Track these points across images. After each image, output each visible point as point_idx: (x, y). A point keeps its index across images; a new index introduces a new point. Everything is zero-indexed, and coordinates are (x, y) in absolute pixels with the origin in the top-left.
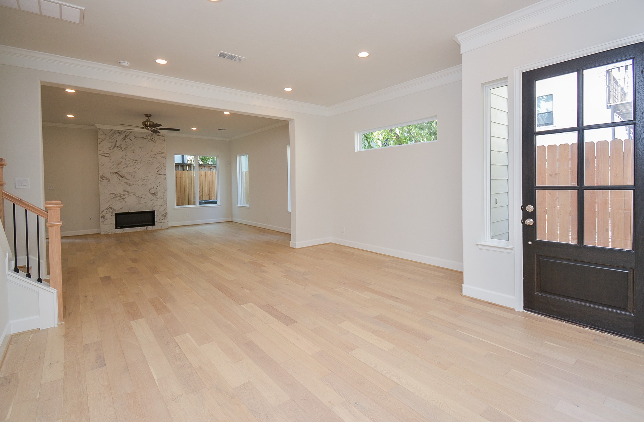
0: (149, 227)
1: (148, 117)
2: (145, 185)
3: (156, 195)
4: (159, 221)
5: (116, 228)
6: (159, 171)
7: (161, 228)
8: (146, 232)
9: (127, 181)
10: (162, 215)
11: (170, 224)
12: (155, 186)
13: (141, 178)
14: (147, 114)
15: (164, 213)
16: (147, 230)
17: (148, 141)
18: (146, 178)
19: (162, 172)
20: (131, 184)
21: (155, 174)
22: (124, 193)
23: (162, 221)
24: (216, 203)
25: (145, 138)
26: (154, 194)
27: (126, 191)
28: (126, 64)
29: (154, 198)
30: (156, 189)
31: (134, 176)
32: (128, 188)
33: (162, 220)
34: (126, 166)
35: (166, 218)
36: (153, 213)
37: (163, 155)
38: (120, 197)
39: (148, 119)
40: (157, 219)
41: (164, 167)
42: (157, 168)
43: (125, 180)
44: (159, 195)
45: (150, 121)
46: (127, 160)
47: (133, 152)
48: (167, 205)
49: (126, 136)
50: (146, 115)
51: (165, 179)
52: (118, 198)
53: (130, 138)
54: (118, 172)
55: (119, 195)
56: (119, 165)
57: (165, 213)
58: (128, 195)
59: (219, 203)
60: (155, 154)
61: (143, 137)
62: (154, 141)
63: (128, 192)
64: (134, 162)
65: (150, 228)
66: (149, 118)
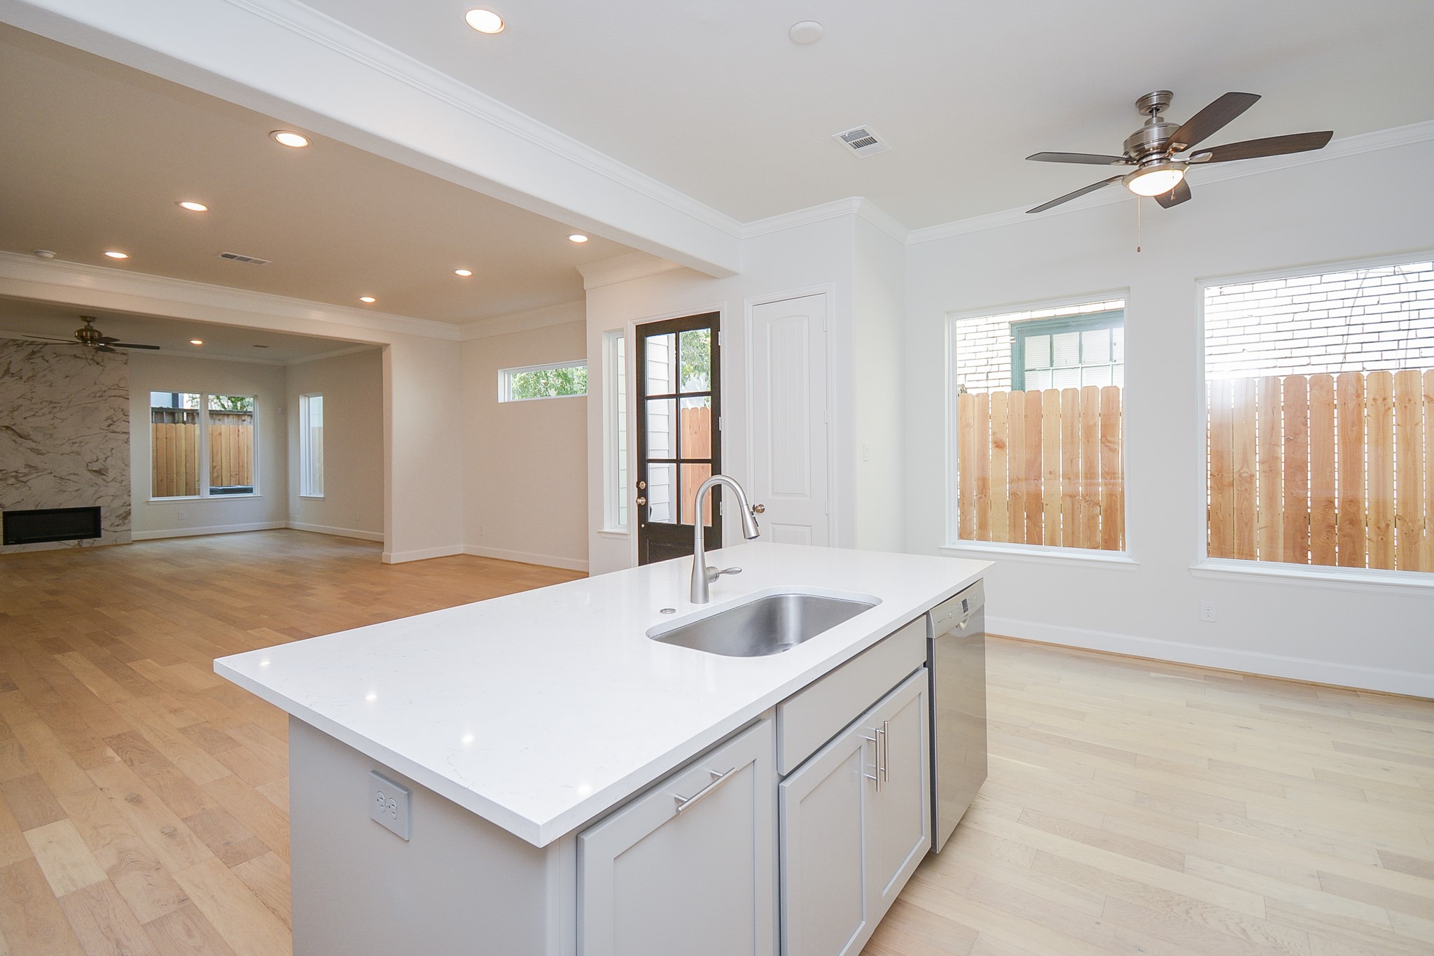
0: (84, 540)
1: (87, 321)
2: (78, 454)
3: (104, 475)
4: (109, 529)
5: (6, 543)
6: (111, 425)
7: (115, 543)
8: (80, 550)
9: (33, 445)
10: (117, 517)
11: (135, 535)
12: (102, 456)
13: (69, 440)
14: (86, 317)
15: (121, 511)
16: (80, 546)
17: (87, 364)
18: (80, 439)
19: (120, 426)
20: (45, 452)
21: (102, 431)
22: (26, 471)
23: (119, 529)
24: (250, 490)
25: (78, 357)
26: (99, 472)
27: (30, 466)
28: (50, 255)
29: (100, 481)
30: (103, 463)
31: (52, 435)
32: (36, 460)
33: (118, 526)
34: (32, 413)
35: (127, 521)
36: (96, 511)
37: (123, 393)
38: (16, 477)
39: (89, 325)
40: (104, 524)
41: (124, 418)
42: (107, 419)
43: (31, 444)
44: (111, 474)
45: (92, 331)
46: (34, 401)
47: (51, 386)
48: (130, 496)
49: (33, 353)
50: (84, 318)
51: (126, 443)
52: (12, 481)
53: (43, 357)
54: (13, 427)
55: (14, 474)
56: (16, 413)
57: (126, 512)
58: (35, 475)
59: (257, 492)
60: (103, 390)
61: (75, 355)
62: (102, 364)
63: (35, 468)
64: (53, 405)
65: (86, 543)
66: (91, 324)
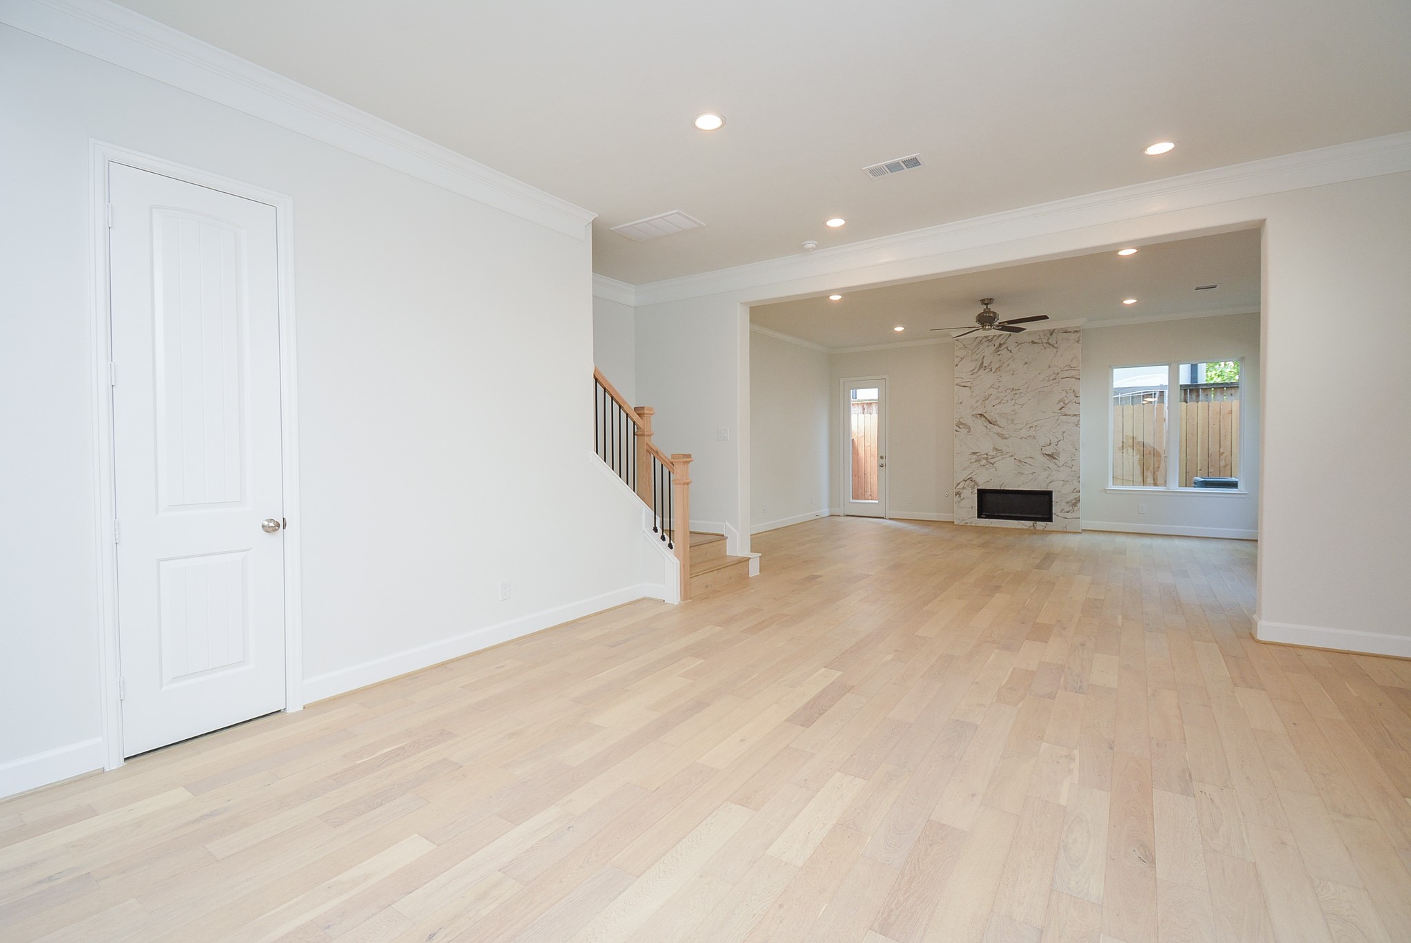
0: (1039, 523)
2: (1034, 438)
3: (1056, 459)
4: (1060, 514)
5: (979, 516)
6: (1063, 407)
7: (1065, 530)
8: (1034, 532)
9: (999, 430)
10: (1067, 503)
11: (1085, 523)
12: (1054, 441)
13: (1027, 424)
15: (1072, 497)
16: (1035, 528)
17: (1042, 348)
18: (1036, 424)
19: (1070, 409)
20: (1007, 436)
21: (1055, 414)
22: (994, 453)
23: (1068, 515)
24: (1234, 485)
25: (1035, 343)
26: (1051, 456)
27: (997, 450)
29: (1052, 465)
30: (1055, 447)
31: (1013, 420)
32: (1001, 444)
33: (1068, 512)
34: (999, 401)
35: (1076, 508)
36: (1049, 494)
37: (1074, 373)
38: (987, 459)
39: (987, 308)
40: (1056, 509)
41: (1076, 399)
42: (1060, 401)
43: (996, 429)
44: (1063, 459)
45: (990, 312)
46: (1000, 390)
47: (1013, 374)
48: (1079, 482)
49: (1000, 345)
50: (983, 301)
51: (1077, 425)
52: (984, 462)
53: (1007, 348)
54: (985, 415)
55: (985, 456)
56: (987, 401)
57: (1076, 499)
58: (1000, 458)
59: (1242, 488)
60: (1056, 372)
61: (1032, 342)
62: (1055, 345)
63: (1001, 451)
64: (1014, 392)
65: (1040, 525)
66: (989, 306)
